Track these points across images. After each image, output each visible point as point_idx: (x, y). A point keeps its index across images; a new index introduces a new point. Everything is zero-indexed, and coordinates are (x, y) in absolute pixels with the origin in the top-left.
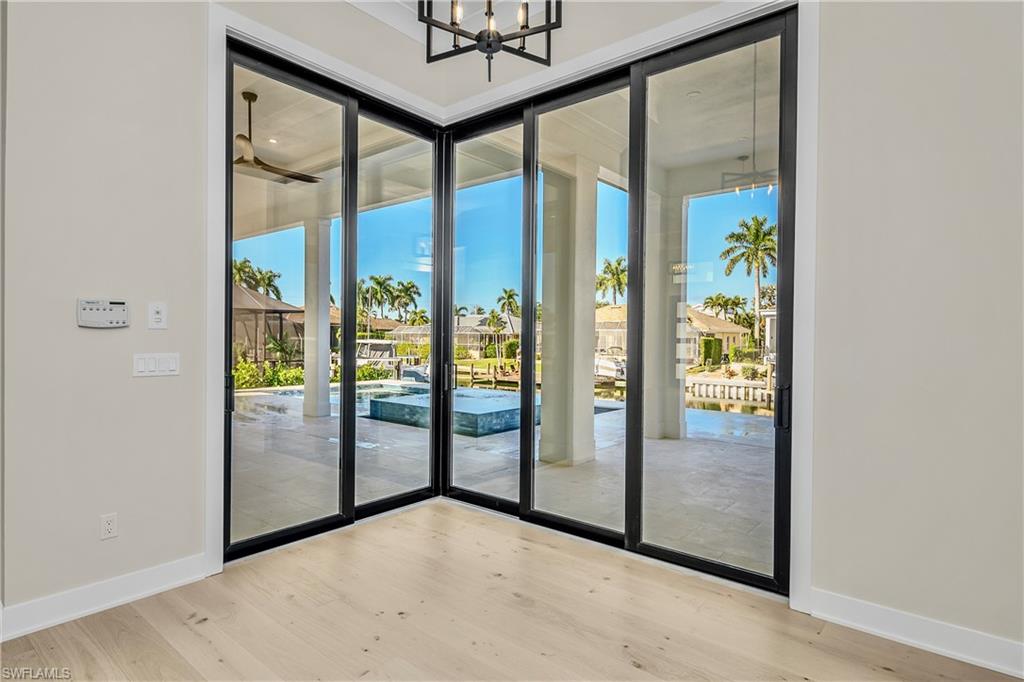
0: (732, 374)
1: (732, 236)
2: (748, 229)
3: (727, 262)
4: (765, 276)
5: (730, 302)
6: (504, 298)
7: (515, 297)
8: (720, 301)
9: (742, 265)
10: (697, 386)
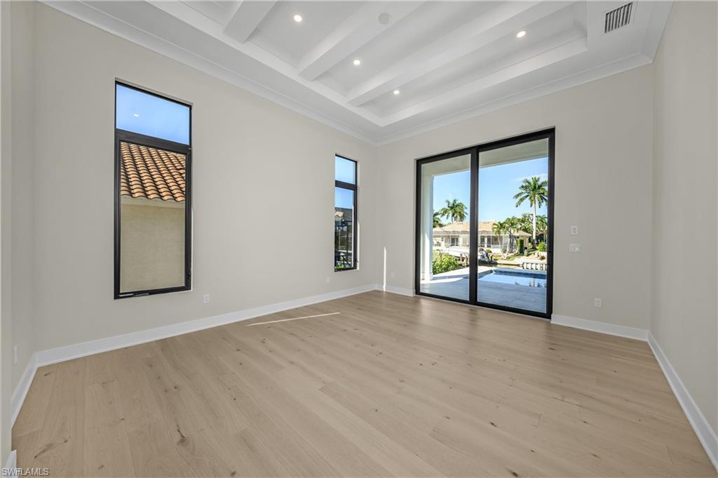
0: (543, 258)
1: (521, 187)
2: (530, 184)
3: (518, 200)
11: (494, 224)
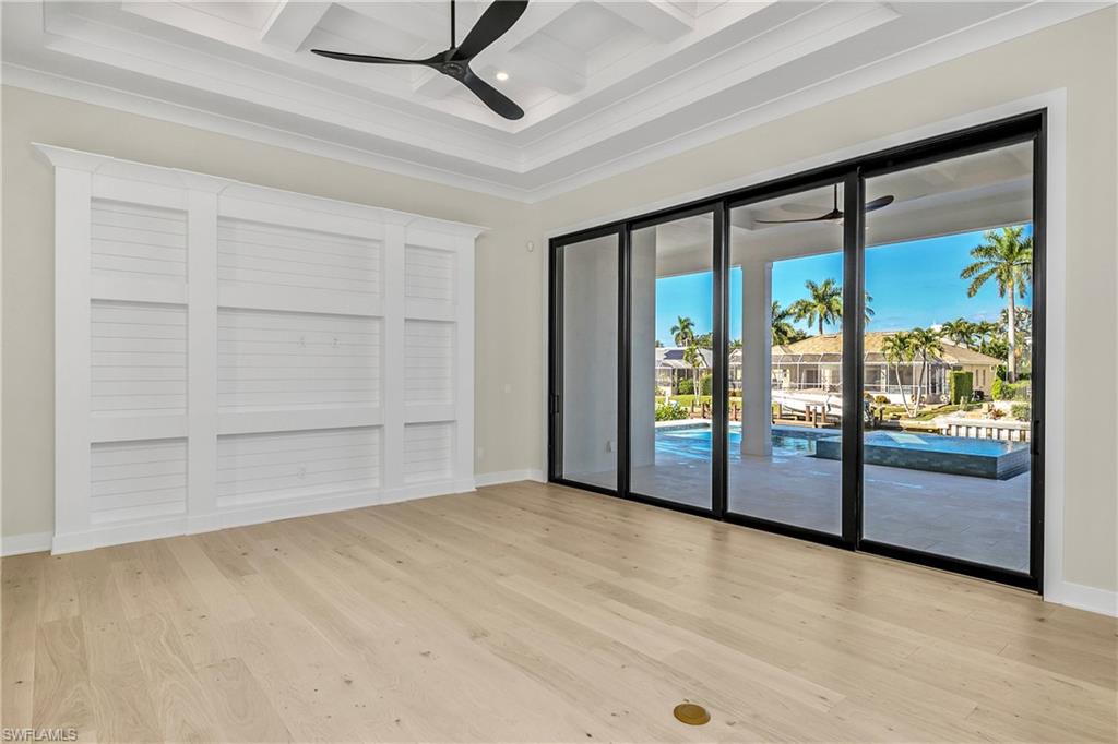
0: (998, 415)
1: (980, 249)
2: (999, 241)
3: (971, 280)
4: (1022, 296)
5: (976, 329)
6: (677, 328)
7: (691, 327)
8: (962, 328)
9: (993, 283)
10: (954, 428)
11: (887, 339)
